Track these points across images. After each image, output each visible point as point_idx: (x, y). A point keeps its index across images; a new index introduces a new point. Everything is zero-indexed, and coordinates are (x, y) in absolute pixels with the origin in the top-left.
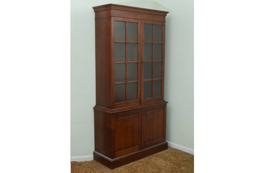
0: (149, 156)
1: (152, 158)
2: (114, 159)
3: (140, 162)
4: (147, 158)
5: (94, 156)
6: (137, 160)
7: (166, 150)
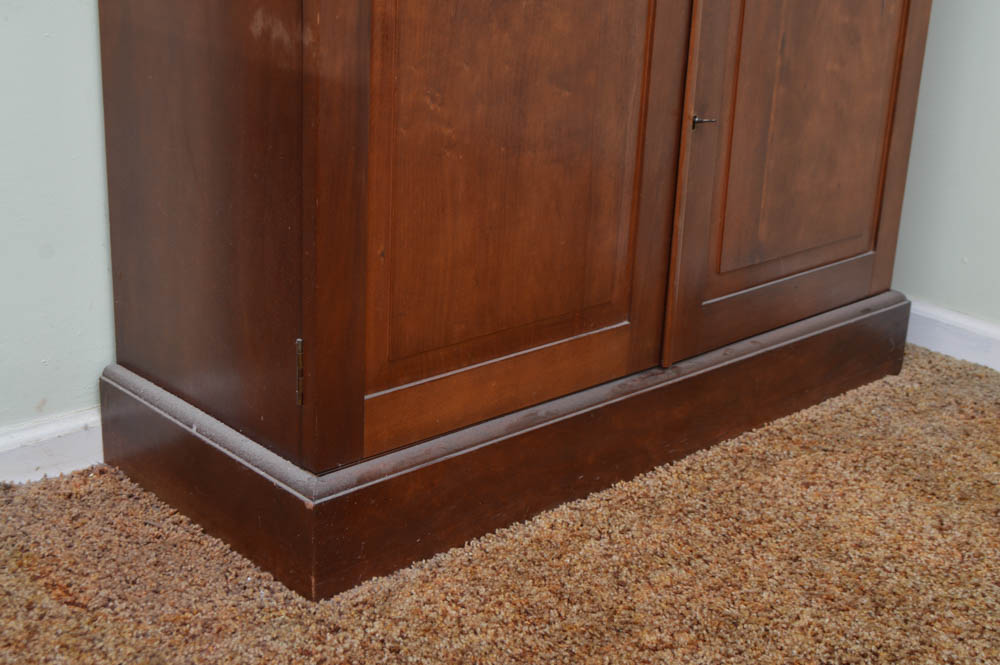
0: (732, 444)
1: (764, 462)
2: (344, 479)
3: (649, 507)
4: (710, 457)
5: (109, 427)
6: (606, 485)
7: (890, 379)
